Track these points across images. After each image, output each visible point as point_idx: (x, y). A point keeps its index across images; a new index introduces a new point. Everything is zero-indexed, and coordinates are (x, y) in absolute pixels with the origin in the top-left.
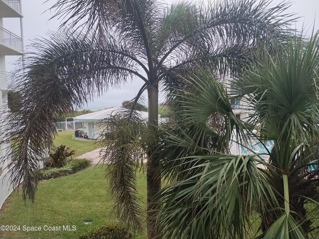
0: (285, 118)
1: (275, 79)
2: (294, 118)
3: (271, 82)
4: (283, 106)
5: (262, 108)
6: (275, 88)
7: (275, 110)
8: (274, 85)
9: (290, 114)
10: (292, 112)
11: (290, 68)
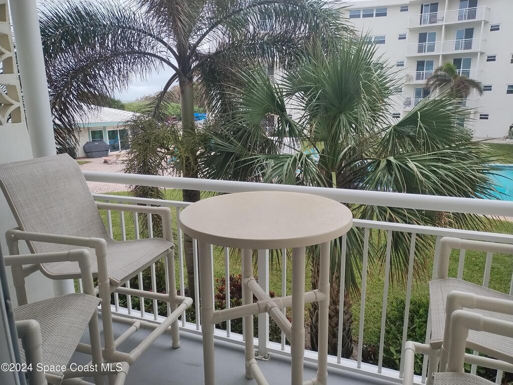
0: (335, 118)
1: (327, 78)
2: (343, 118)
3: (325, 82)
4: (334, 106)
5: (316, 108)
6: (328, 88)
7: (327, 110)
8: (327, 86)
9: (340, 114)
10: (342, 112)
11: (341, 68)
